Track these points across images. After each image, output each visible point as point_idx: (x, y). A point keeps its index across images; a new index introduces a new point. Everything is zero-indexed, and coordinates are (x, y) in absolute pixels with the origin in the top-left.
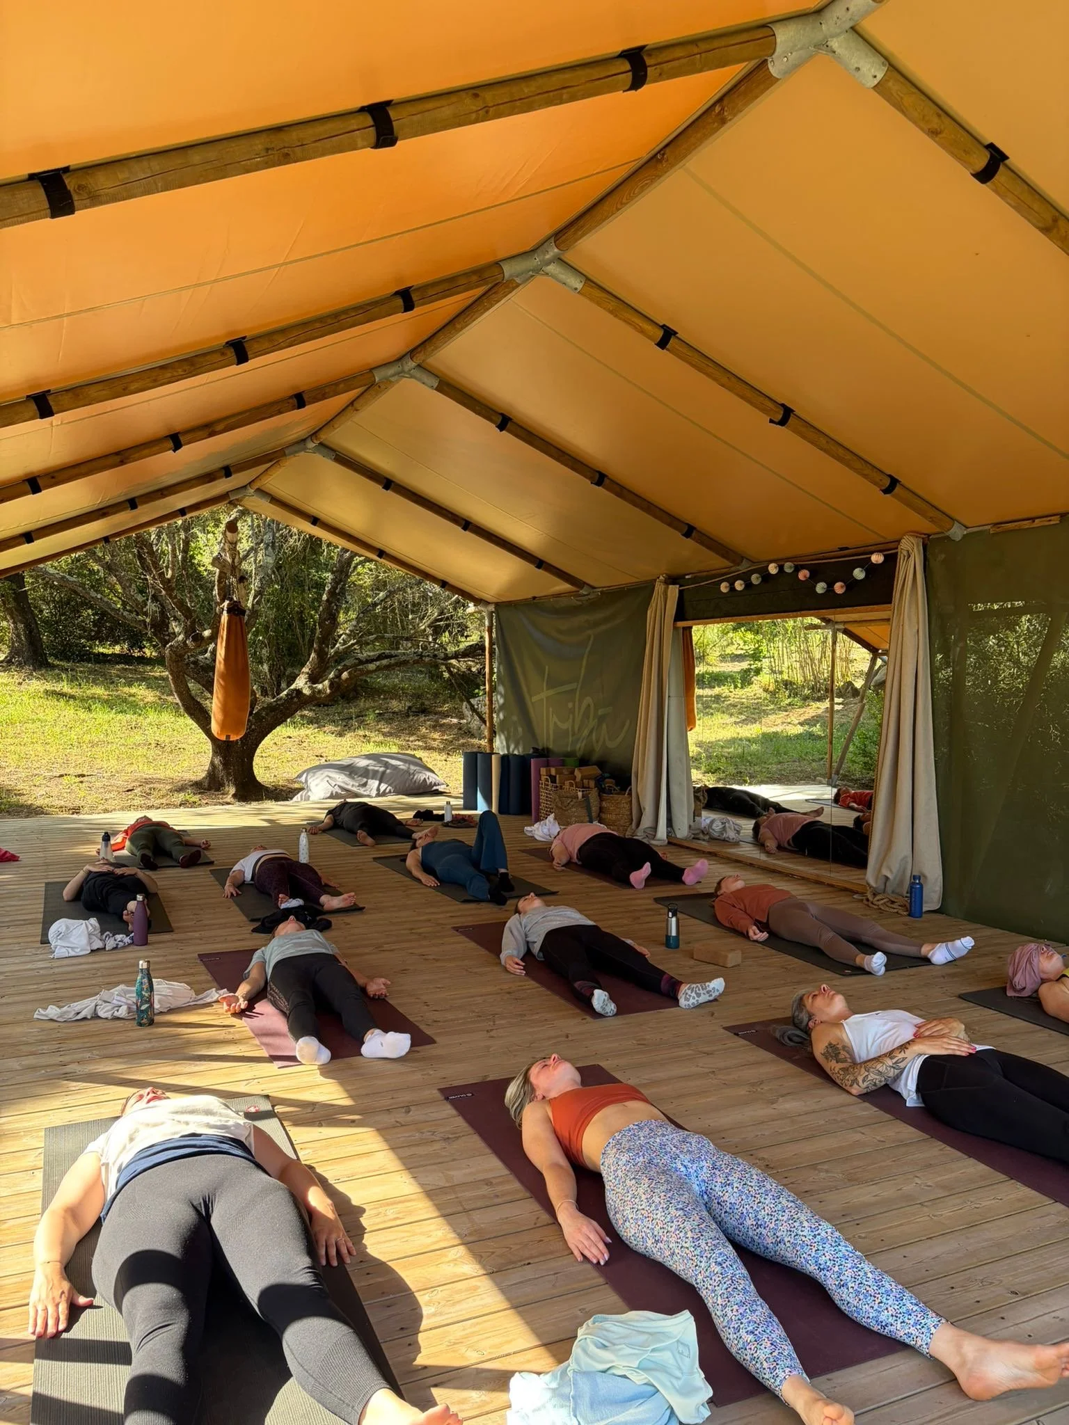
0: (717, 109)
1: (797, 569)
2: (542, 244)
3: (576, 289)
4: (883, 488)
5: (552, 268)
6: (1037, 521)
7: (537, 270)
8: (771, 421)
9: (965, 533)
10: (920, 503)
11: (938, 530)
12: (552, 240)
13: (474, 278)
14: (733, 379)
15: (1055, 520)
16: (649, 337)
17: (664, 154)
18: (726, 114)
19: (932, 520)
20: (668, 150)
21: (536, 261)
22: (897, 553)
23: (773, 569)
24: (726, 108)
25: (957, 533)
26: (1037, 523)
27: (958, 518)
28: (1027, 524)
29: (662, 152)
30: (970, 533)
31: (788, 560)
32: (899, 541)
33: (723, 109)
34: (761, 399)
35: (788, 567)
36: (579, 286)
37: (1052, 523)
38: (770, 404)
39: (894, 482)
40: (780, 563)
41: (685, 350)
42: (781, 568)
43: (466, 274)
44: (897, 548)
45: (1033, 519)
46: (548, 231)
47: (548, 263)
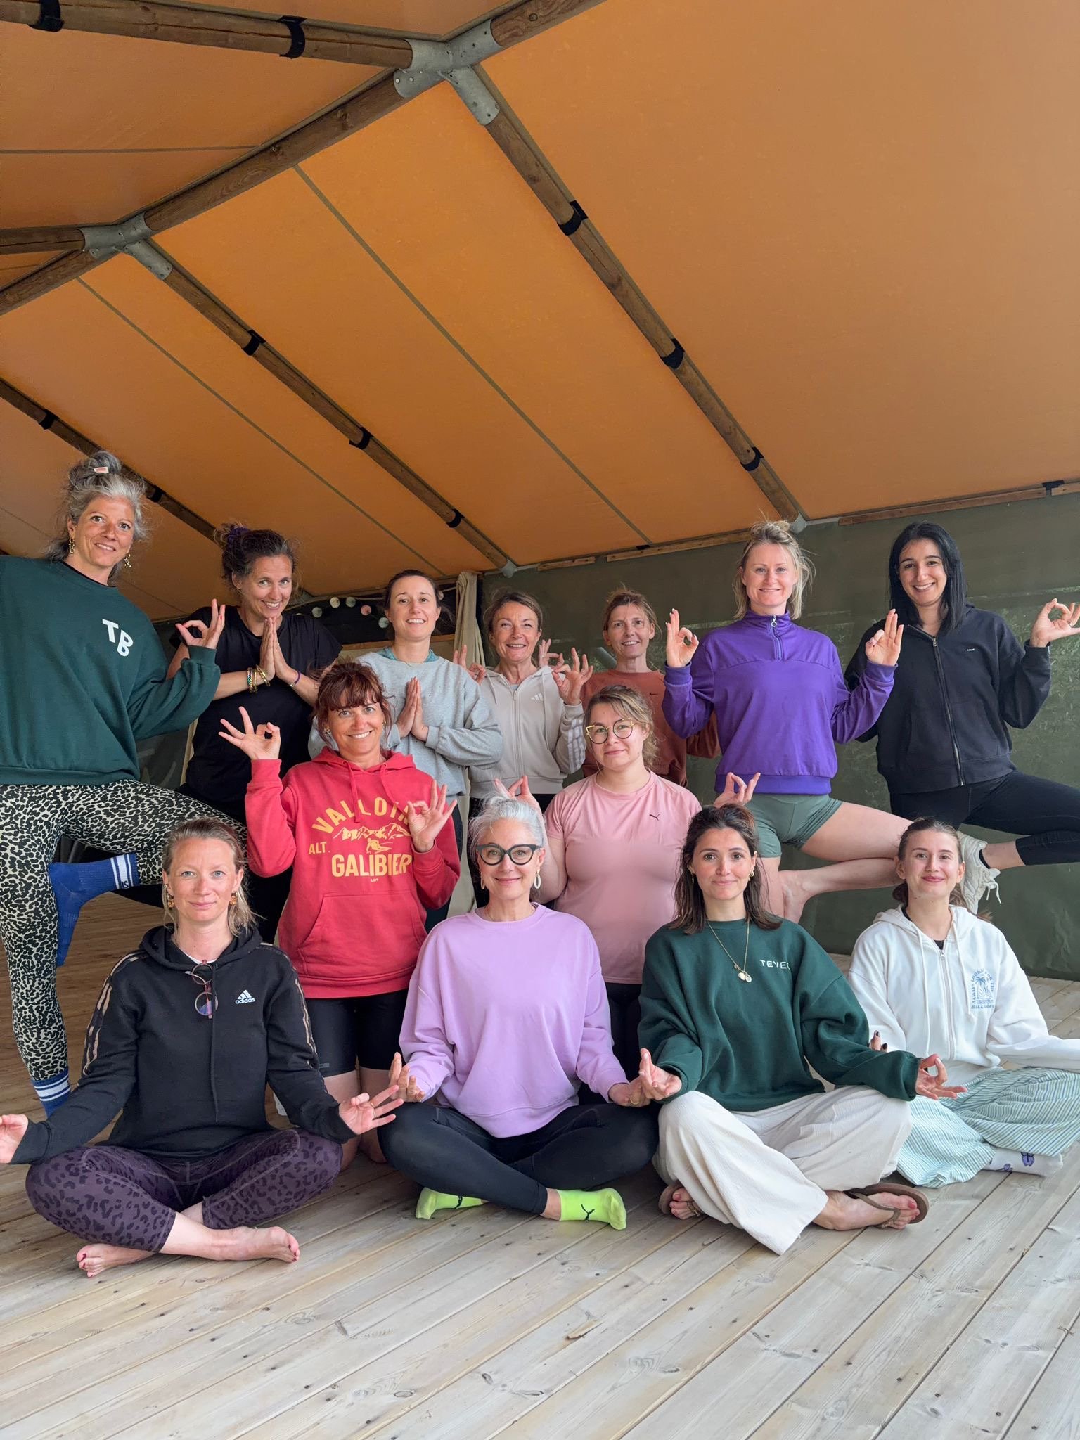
0: (340, 113)
1: (359, 604)
2: (131, 219)
3: (162, 275)
4: (450, 521)
5: (138, 247)
6: (576, 561)
7: (122, 247)
8: (351, 443)
9: (516, 570)
10: (478, 539)
11: (495, 567)
12: (142, 216)
13: (52, 238)
14: (318, 396)
15: (591, 560)
16: (237, 341)
17: (279, 148)
18: (347, 120)
19: (489, 556)
20: (283, 144)
21: (119, 236)
22: (455, 590)
23: (334, 603)
24: (348, 115)
25: (510, 569)
26: (577, 562)
27: (511, 557)
28: (568, 564)
29: (277, 146)
30: (523, 571)
31: (350, 593)
32: (457, 577)
33: (345, 115)
34: (343, 419)
35: (350, 602)
36: (167, 273)
37: (588, 562)
38: (351, 426)
39: (459, 517)
40: (343, 597)
41: (271, 358)
42: (343, 601)
43: (45, 231)
44: (455, 585)
45: (573, 559)
46: (138, 207)
47: (135, 241)
